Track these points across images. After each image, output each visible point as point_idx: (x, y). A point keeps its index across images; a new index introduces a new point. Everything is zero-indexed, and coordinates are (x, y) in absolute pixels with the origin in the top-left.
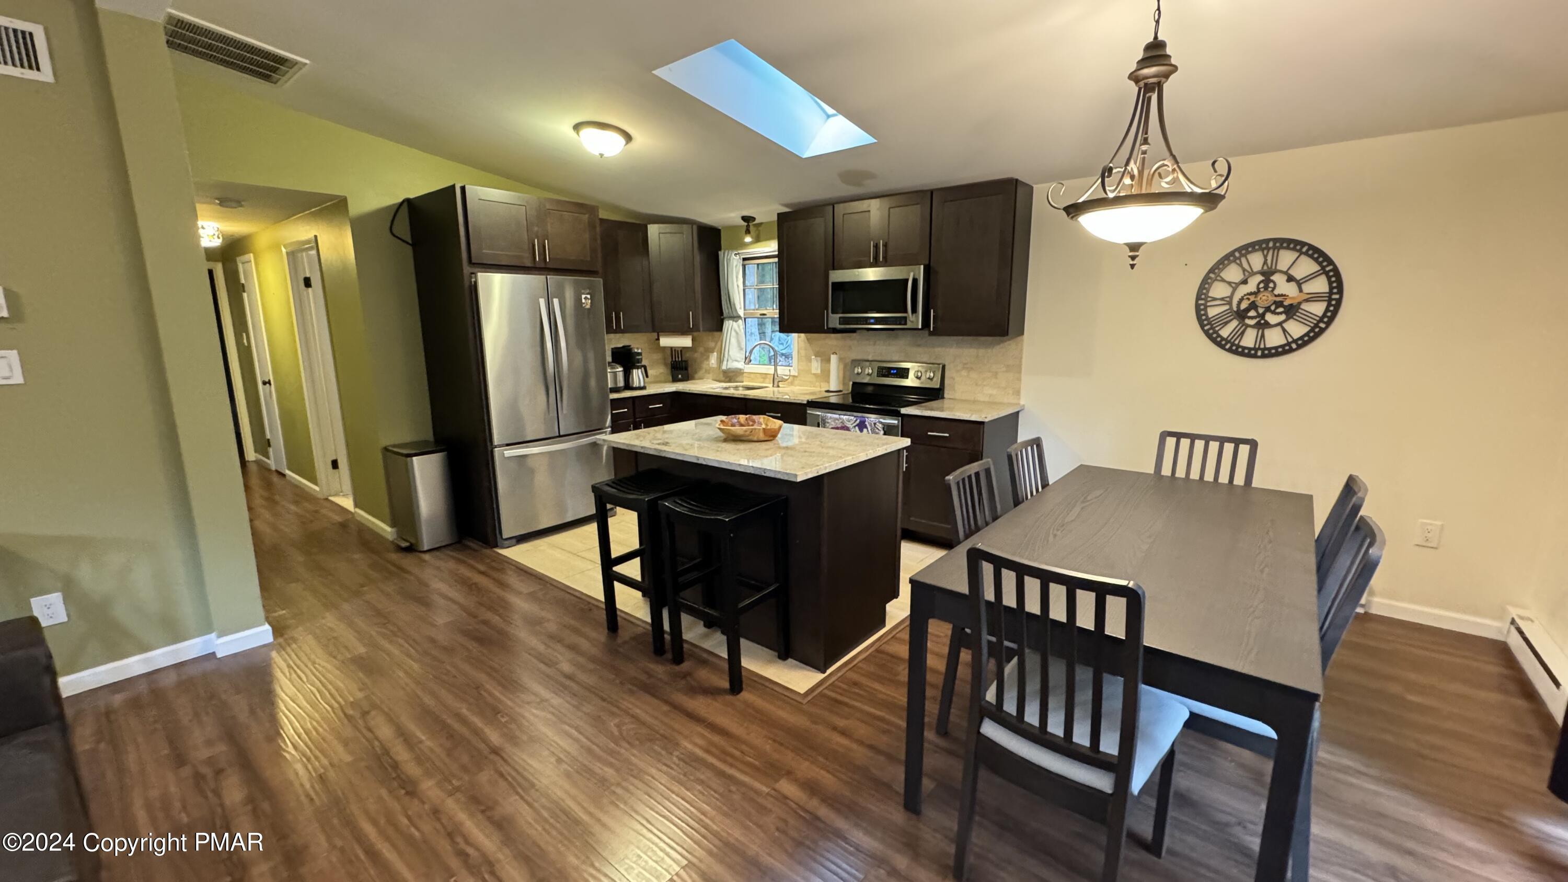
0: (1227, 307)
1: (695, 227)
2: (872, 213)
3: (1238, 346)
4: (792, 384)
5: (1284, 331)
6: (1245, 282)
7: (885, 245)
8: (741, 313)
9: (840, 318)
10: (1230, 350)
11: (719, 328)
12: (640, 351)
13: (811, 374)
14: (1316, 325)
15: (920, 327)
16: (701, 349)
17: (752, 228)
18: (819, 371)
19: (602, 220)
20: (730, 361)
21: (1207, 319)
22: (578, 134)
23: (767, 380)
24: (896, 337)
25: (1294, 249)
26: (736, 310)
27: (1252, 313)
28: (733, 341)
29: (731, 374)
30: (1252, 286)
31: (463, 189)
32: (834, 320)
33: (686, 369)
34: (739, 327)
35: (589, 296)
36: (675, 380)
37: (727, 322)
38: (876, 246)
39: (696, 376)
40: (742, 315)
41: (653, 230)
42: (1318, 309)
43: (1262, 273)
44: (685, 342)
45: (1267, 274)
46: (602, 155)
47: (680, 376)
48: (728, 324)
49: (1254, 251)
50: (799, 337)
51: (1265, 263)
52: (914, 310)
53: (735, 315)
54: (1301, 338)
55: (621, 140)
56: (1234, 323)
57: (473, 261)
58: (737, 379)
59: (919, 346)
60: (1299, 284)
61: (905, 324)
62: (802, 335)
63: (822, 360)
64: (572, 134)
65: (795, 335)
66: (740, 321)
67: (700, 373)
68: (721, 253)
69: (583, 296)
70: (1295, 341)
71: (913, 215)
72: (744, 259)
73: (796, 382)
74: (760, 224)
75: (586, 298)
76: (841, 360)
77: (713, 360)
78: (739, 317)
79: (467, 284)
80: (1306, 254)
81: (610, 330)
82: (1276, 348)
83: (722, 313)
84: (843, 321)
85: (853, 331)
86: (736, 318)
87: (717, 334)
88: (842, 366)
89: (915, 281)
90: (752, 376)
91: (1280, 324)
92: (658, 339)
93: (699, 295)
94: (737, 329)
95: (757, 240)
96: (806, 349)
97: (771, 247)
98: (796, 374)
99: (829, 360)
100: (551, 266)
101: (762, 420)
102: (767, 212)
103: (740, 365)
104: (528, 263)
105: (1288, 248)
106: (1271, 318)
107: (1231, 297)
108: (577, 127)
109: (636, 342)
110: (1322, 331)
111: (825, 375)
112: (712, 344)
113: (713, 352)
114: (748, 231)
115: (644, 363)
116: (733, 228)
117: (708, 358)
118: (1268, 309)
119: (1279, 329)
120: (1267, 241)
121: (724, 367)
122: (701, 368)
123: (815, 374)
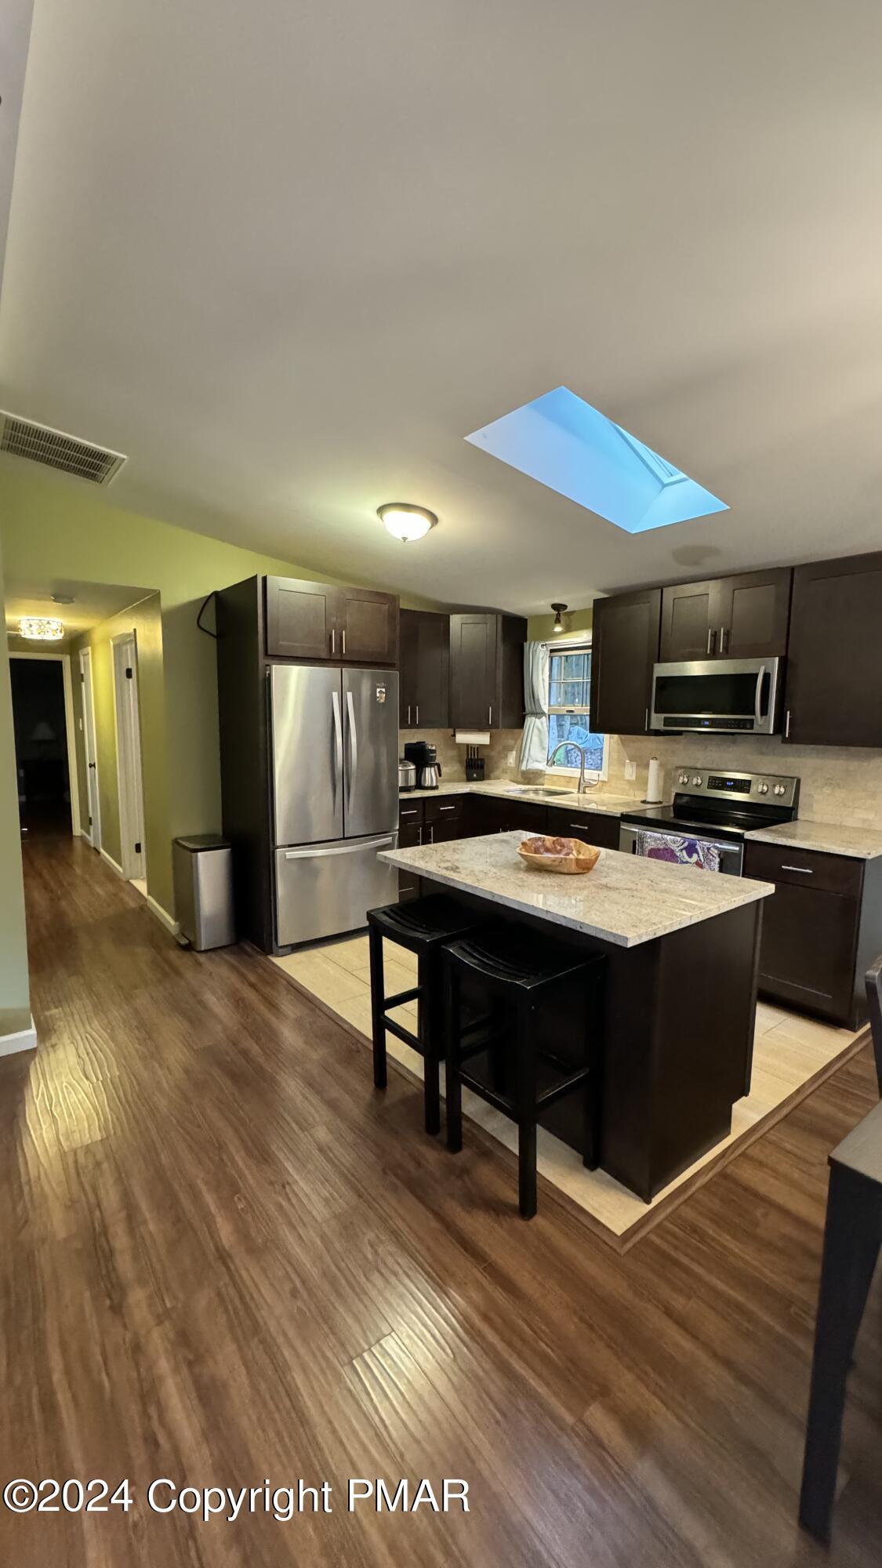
1: (500, 618)
2: (711, 597)
4: (600, 790)
7: (727, 634)
8: (545, 709)
9: (665, 718)
11: (521, 724)
12: (434, 748)
13: (625, 780)
15: (771, 732)
16: (499, 748)
17: (562, 618)
18: (634, 778)
19: (402, 611)
20: (530, 761)
22: (381, 518)
23: (571, 785)
24: (734, 742)
26: (540, 706)
28: (535, 739)
29: (531, 776)
31: (265, 579)
32: (657, 721)
33: (482, 767)
34: (542, 724)
35: (384, 690)
36: (470, 779)
37: (529, 718)
38: (715, 635)
39: (492, 775)
40: (546, 712)
41: (455, 620)
44: (483, 739)
46: (405, 539)
47: (475, 775)
48: (531, 722)
50: (610, 738)
52: (764, 711)
53: (538, 711)
55: (425, 522)
57: (269, 653)
58: (538, 782)
59: (763, 754)
61: (752, 728)
62: (616, 736)
63: (637, 766)
64: (374, 517)
65: (606, 737)
66: (544, 717)
67: (497, 773)
68: (526, 645)
69: (378, 690)
71: (766, 597)
72: (552, 651)
73: (605, 789)
74: (572, 613)
75: (381, 692)
76: (661, 765)
77: (511, 759)
78: (543, 713)
79: (261, 677)
81: (404, 725)
83: (524, 708)
84: (667, 722)
85: (680, 733)
86: (539, 714)
87: (516, 731)
88: (663, 773)
89: (767, 677)
90: (555, 778)
92: (454, 735)
93: (500, 690)
94: (540, 727)
95: (568, 629)
96: (618, 752)
97: (585, 637)
98: (606, 780)
99: (647, 766)
100: (348, 658)
101: (572, 844)
102: (580, 599)
103: (541, 766)
104: (324, 655)
108: (381, 510)
109: (431, 738)
111: (642, 782)
112: (511, 742)
113: (512, 751)
114: (558, 621)
115: (437, 761)
116: (541, 618)
117: (506, 757)
121: (523, 768)
122: (498, 768)
123: (629, 781)
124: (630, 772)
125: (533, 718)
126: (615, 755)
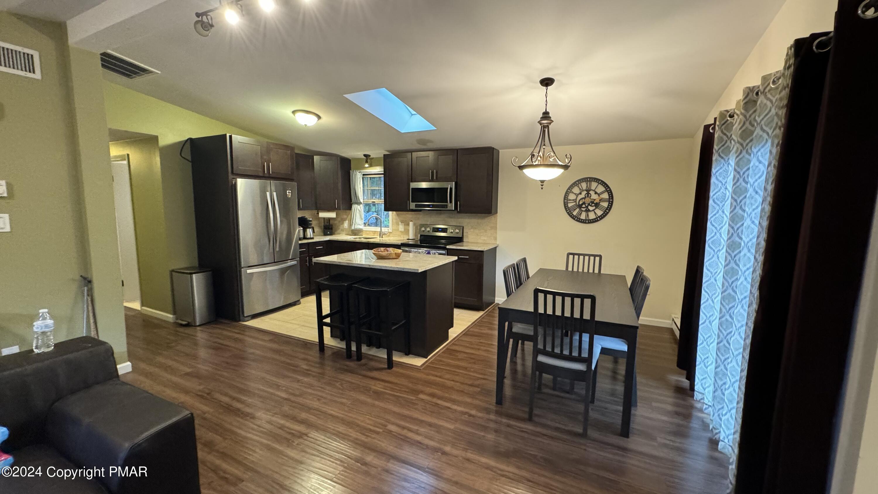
0: (575, 203)
1: (338, 158)
2: (430, 157)
3: (580, 219)
4: (389, 236)
6: (580, 194)
7: (437, 172)
8: (362, 201)
10: (577, 221)
11: (350, 208)
13: (399, 231)
14: (605, 211)
15: (453, 209)
16: (339, 219)
17: (369, 161)
18: (403, 230)
19: (296, 154)
20: (356, 225)
21: (568, 208)
23: (376, 235)
24: (441, 214)
27: (584, 206)
28: (358, 215)
29: (356, 232)
30: (583, 196)
31: (231, 137)
32: (413, 205)
33: (332, 229)
36: (325, 234)
38: (432, 172)
39: (336, 233)
41: (316, 158)
42: (605, 204)
44: (332, 215)
45: (588, 191)
46: (306, 125)
47: (328, 233)
48: (354, 207)
49: (583, 182)
51: (587, 187)
52: (451, 202)
53: (359, 202)
55: (315, 118)
56: (578, 210)
57: (234, 172)
58: (360, 234)
59: (451, 218)
60: (599, 195)
61: (447, 208)
62: (394, 212)
64: (292, 115)
65: (391, 213)
66: (361, 205)
67: (338, 231)
68: (351, 172)
70: (599, 217)
71: (449, 159)
72: (363, 175)
74: (373, 158)
77: (346, 224)
79: (230, 184)
80: (600, 183)
82: (593, 219)
83: (351, 201)
85: (420, 211)
87: (348, 211)
88: (414, 227)
89: (451, 189)
90: (368, 232)
92: (318, 214)
93: (340, 191)
94: (360, 209)
95: (371, 166)
96: (396, 219)
98: (391, 231)
99: (408, 225)
100: (273, 176)
102: (377, 153)
104: (261, 174)
105: (594, 181)
106: (591, 208)
107: (576, 199)
108: (294, 112)
109: (307, 215)
110: (608, 213)
111: (407, 232)
112: (345, 216)
113: (346, 220)
117: (343, 223)
118: (589, 204)
119: (593, 212)
120: (587, 178)
121: (353, 228)
124: (401, 227)
125: (356, 205)
126: (394, 221)
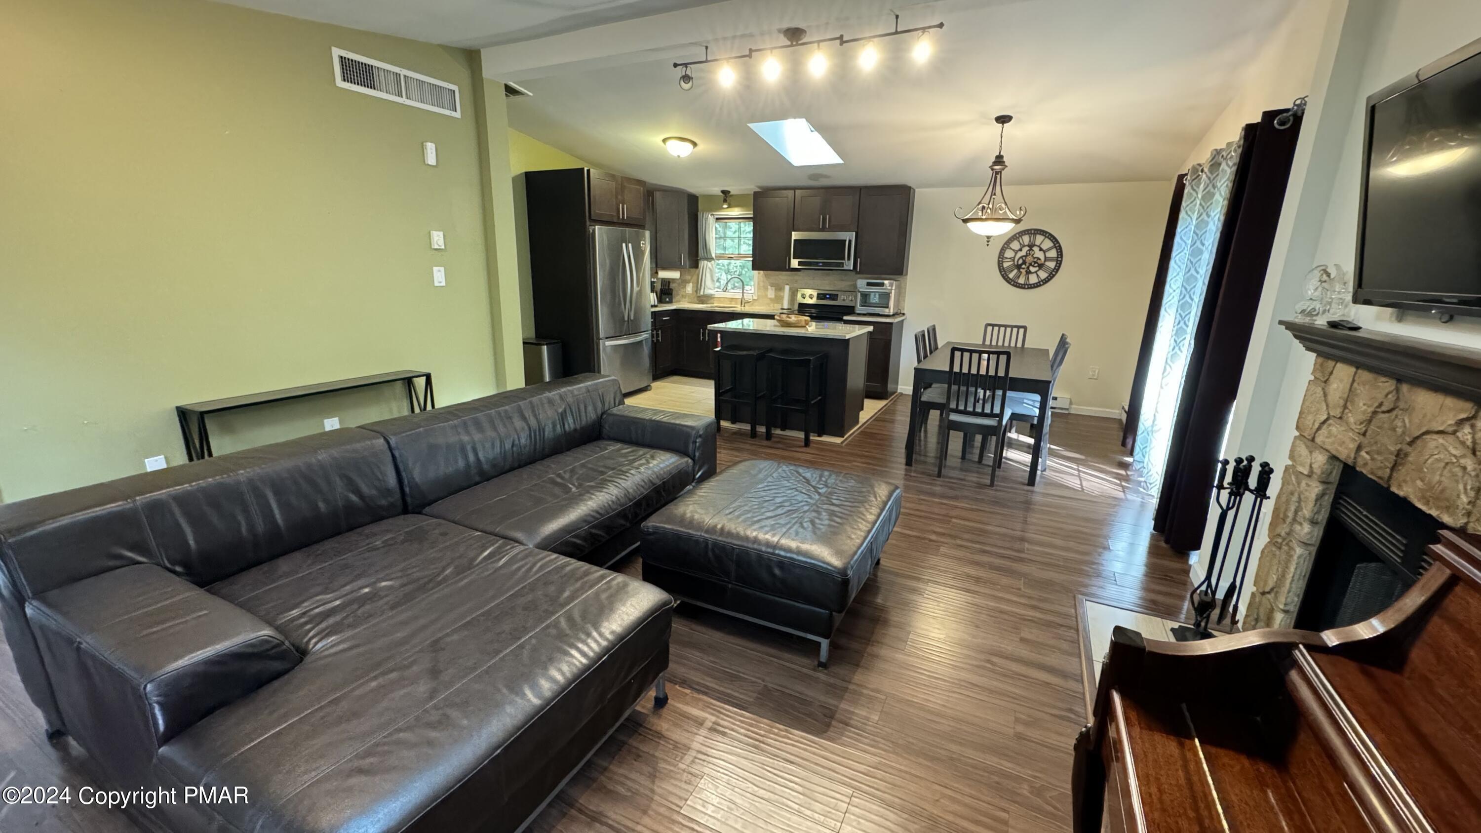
0: (1012, 263)
1: (684, 195)
2: (820, 197)
3: (1017, 283)
4: (753, 305)
5: (1038, 275)
6: (1021, 250)
7: (830, 219)
8: (714, 254)
9: (799, 262)
10: (1013, 285)
11: (697, 266)
13: (767, 298)
14: (1051, 273)
15: (851, 269)
16: (683, 281)
18: (773, 296)
20: (705, 289)
21: (1003, 268)
22: (665, 144)
23: (733, 303)
25: (1043, 235)
26: (710, 253)
27: (1023, 266)
28: (709, 275)
29: (705, 298)
30: (1023, 253)
31: (588, 171)
34: (712, 265)
36: (663, 302)
37: (703, 262)
38: (824, 219)
39: (676, 300)
40: (716, 256)
41: (658, 196)
42: (1052, 265)
43: (1028, 246)
44: (674, 275)
45: (1031, 246)
46: (679, 156)
47: (667, 299)
48: (703, 264)
49: (1025, 234)
50: (759, 273)
51: (1030, 241)
52: (849, 258)
53: (709, 257)
54: (1045, 279)
55: (689, 146)
56: (1016, 271)
57: (592, 218)
58: (710, 302)
59: (847, 280)
60: (1045, 252)
61: (841, 267)
63: (776, 290)
64: (662, 144)
65: (762, 273)
66: (713, 261)
67: (680, 298)
68: (700, 214)
69: (641, 242)
70: (1042, 281)
71: (847, 201)
72: (719, 219)
73: (755, 304)
74: (732, 195)
75: (642, 244)
76: (790, 289)
77: (689, 288)
78: (712, 259)
79: (587, 233)
80: (1048, 237)
82: (1034, 284)
83: (699, 255)
84: (800, 264)
86: (710, 259)
87: (693, 270)
88: (791, 293)
89: (850, 241)
90: (722, 300)
91: (1036, 272)
92: (658, 272)
93: (687, 243)
94: (711, 267)
95: (730, 206)
96: (767, 281)
97: (746, 212)
98: (756, 298)
99: (782, 289)
100: (627, 222)
103: (715, 293)
104: (615, 220)
105: (1040, 234)
106: (1032, 269)
107: (1014, 257)
110: (1054, 276)
111: (778, 299)
112: (690, 277)
113: (689, 283)
114: (725, 201)
116: (710, 198)
117: (685, 287)
118: (1030, 264)
119: (1035, 275)
120: (1031, 230)
122: (678, 295)
123: (771, 299)
124: (771, 293)
125: (706, 262)
126: (762, 284)
